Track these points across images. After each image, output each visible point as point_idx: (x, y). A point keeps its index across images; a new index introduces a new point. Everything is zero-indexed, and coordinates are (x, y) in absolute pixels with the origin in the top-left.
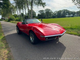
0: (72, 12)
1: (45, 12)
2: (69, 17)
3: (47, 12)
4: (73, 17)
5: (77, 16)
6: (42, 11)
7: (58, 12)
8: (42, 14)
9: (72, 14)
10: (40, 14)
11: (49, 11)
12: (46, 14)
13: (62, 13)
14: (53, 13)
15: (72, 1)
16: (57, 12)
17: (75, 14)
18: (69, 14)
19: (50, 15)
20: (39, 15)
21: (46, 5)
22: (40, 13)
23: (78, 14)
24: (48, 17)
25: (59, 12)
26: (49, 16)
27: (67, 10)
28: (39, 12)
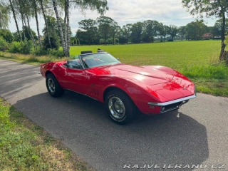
0: (170, 28)
1: (97, 26)
2: (162, 41)
3: (103, 25)
4: (172, 41)
5: (182, 39)
6: (89, 22)
7: (134, 26)
8: (88, 32)
9: (168, 34)
10: (83, 30)
11: (108, 22)
12: (100, 31)
13: (144, 29)
14: (121, 30)
15: (183, 2)
16: (131, 27)
17: (176, 33)
18: (163, 33)
19: (113, 34)
20: (79, 33)
21: (107, 9)
22: (83, 26)
23: (184, 33)
24: (107, 41)
25: (137, 28)
26: (109, 37)
27: (156, 22)
28: (80, 23)
